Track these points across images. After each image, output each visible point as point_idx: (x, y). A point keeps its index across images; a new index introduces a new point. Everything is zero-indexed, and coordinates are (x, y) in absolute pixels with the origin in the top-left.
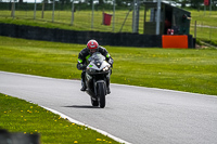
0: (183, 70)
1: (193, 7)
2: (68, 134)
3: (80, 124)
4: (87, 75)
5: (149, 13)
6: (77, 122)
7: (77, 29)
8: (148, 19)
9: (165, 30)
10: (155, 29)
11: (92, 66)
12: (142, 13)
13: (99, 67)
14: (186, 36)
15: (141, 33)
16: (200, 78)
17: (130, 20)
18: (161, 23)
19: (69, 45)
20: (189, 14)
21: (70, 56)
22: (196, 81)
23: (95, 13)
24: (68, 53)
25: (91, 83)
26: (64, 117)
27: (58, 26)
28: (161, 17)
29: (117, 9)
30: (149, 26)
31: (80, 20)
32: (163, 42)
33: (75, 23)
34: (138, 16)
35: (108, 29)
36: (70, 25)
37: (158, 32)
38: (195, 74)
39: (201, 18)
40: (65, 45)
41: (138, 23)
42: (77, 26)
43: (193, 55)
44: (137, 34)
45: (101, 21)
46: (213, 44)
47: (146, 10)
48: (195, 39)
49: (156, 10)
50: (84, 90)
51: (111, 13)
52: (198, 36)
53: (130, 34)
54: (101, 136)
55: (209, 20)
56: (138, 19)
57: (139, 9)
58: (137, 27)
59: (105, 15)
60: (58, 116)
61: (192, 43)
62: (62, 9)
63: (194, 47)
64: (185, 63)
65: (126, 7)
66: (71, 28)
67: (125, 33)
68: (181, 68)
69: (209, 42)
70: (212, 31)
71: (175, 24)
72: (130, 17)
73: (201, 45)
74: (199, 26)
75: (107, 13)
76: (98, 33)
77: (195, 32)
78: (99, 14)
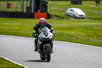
4: (39, 41)
8: (28, 5)
9: (36, 10)
10: (31, 10)
12: (25, 2)
13: (46, 36)
14: (46, 13)
17: (19, 6)
18: (34, 7)
23: (3, 2)
25: (41, 46)
28: (34, 4)
30: (29, 8)
32: (35, 16)
34: (23, 4)
35: (9, 10)
41: (23, 7)
44: (23, 12)
45: (6, 6)
47: (27, 1)
50: (36, 50)
52: (52, 13)
53: (19, 12)
57: (24, 0)
58: (23, 9)
67: (17, 12)
69: (57, 16)
70: (58, 11)
71: (40, 8)
72: (20, 4)
73: (53, 17)
74: (52, 8)
75: (9, 2)
76: (4, 12)
77: (50, 11)
78: (5, 3)
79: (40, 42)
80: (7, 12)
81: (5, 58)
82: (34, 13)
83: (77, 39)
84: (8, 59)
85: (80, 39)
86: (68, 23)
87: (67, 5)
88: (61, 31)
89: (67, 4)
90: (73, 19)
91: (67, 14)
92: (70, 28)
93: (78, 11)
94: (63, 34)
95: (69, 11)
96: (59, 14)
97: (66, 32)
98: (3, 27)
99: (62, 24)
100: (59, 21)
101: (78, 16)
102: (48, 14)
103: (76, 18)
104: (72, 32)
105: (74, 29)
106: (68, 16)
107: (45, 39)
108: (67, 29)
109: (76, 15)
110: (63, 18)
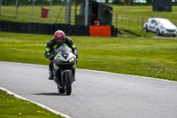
0: (106, 54)
1: (115, 3)
2: (14, 107)
3: (24, 99)
5: (79, 8)
6: (21, 98)
7: (20, 21)
8: (78, 13)
9: (92, 22)
10: (84, 21)
11: (59, 57)
12: (73, 7)
13: (66, 58)
14: (109, 27)
15: (73, 24)
16: (121, 61)
17: (63, 14)
18: (89, 16)
19: (13, 34)
20: (111, 9)
21: (15, 43)
22: (118, 64)
23: (35, 8)
24: (13, 40)
26: (11, 93)
27: (4, 18)
28: (89, 11)
29: (53, 4)
30: (79, 18)
31: (23, 13)
32: (91, 31)
33: (19, 16)
34: (70, 10)
35: (46, 21)
36: (15, 18)
37: (86, 23)
38: (117, 58)
39: (121, 12)
40: (11, 34)
41: (70, 16)
42: (20, 19)
43: (115, 42)
44: (69, 25)
45: (40, 14)
46: (131, 33)
47: (77, 5)
48: (116, 29)
49: (84, 5)
51: (48, 8)
52: (119, 27)
53: (63, 25)
54: (41, 108)
55: (127, 13)
56: (70, 13)
57: (71, 5)
58: (70, 19)
59: (43, 9)
60: (5, 92)
61: (114, 32)
62: (8, 5)
63: (116, 36)
64: (109, 49)
65: (60, 3)
66: (15, 20)
67: (59, 24)
68: (105, 53)
69: (128, 31)
70: (130, 23)
71: (100, 17)
72: (64, 11)
73: (121, 34)
74: (120, 18)
75: (45, 8)
76: (37, 24)
77: (117, 23)
78: (38, 9)
79: (56, 67)
80: (41, 24)
81: (39, 104)
82: (88, 26)
83: (163, 72)
84: (44, 107)
85: (168, 72)
86: (147, 44)
87: (145, 12)
88: (135, 58)
89: (146, 10)
90: (156, 37)
91: (146, 28)
92: (151, 53)
93: (165, 24)
94: (139, 64)
95: (149, 23)
96: (132, 29)
97: (144, 59)
98: (34, 51)
99: (137, 46)
100: (131, 40)
101: (166, 32)
102: (112, 27)
103: (161, 35)
104: (154, 60)
105: (159, 54)
106: (148, 31)
107: (64, 62)
108: (145, 53)
109: (161, 30)
110: (139, 36)
